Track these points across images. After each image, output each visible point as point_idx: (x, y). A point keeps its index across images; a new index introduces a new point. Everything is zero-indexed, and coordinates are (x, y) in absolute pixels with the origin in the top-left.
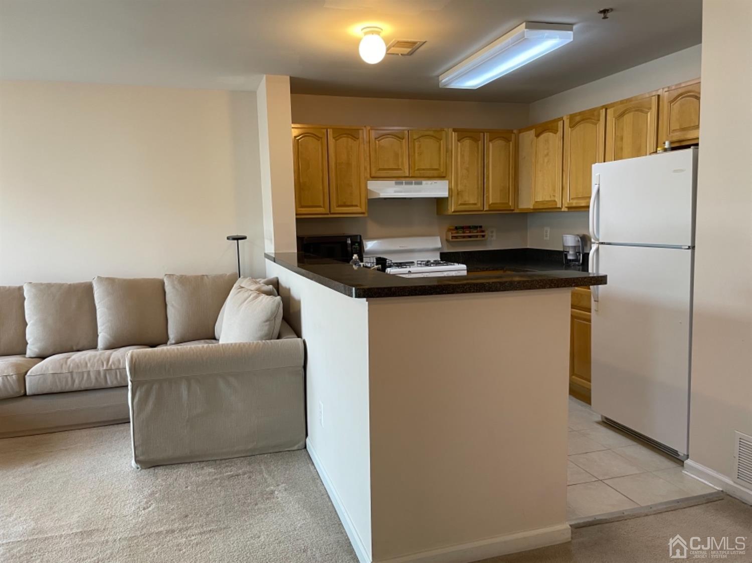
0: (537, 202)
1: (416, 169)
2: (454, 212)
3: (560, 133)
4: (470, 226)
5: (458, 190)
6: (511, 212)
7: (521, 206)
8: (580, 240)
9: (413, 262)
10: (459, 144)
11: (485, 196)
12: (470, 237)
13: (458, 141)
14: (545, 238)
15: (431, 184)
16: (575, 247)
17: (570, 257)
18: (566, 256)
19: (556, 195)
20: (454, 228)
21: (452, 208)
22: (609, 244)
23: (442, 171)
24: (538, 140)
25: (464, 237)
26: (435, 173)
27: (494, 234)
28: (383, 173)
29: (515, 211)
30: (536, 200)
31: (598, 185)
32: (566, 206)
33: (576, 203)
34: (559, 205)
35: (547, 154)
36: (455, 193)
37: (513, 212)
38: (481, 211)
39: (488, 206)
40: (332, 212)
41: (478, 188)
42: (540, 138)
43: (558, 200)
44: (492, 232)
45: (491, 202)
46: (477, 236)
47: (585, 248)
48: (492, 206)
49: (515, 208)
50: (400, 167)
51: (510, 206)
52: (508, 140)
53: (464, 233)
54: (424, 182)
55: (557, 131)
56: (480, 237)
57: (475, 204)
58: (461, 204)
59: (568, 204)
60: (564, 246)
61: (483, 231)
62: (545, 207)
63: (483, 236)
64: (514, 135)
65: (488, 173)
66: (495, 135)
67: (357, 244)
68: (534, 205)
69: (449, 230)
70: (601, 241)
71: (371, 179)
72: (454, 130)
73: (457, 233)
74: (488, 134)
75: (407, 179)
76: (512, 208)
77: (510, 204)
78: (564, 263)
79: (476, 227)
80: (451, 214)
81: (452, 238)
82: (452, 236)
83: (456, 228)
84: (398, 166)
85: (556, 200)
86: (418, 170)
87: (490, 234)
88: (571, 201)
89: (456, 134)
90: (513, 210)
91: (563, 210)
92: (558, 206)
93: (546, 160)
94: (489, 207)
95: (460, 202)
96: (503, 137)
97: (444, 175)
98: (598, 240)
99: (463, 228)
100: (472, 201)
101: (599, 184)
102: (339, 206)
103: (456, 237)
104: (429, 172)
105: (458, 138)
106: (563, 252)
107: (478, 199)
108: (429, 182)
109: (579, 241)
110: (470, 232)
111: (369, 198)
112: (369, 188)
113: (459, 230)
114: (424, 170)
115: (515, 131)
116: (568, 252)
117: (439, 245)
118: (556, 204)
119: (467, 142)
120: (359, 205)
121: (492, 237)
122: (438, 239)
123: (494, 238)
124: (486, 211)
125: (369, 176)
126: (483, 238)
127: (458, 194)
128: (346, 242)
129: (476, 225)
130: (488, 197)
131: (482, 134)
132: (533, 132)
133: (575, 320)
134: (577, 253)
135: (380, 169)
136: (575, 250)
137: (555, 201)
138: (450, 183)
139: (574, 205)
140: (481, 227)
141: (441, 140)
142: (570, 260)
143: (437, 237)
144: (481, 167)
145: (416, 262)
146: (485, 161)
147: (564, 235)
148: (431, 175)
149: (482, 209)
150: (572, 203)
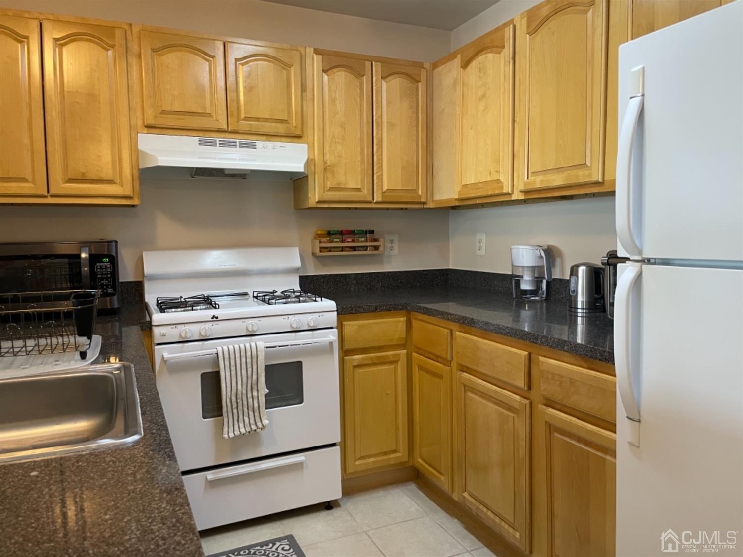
0: (465, 186)
1: (243, 116)
2: (318, 202)
3: (508, 51)
4: (354, 231)
5: (325, 163)
6: (421, 206)
7: (438, 197)
8: (543, 254)
9: (246, 294)
10: (326, 77)
11: (375, 177)
12: (354, 249)
13: (325, 71)
14: (478, 252)
15: (274, 148)
16: (533, 268)
17: (525, 287)
18: (518, 283)
19: (501, 170)
20: (326, 233)
21: (315, 195)
22: (666, 262)
23: (294, 125)
24: (466, 72)
25: (342, 249)
26: (281, 128)
27: (396, 245)
28: (171, 121)
29: (428, 206)
30: (464, 183)
31: (640, 98)
32: (522, 188)
33: (542, 181)
34: (507, 189)
35: (484, 96)
36: (319, 168)
37: (425, 206)
38: (370, 202)
39: (380, 195)
40: (53, 191)
41: (362, 161)
42: (469, 68)
43: (505, 179)
44: (392, 241)
45: (385, 189)
46: (365, 248)
47: (553, 270)
48: (387, 194)
49: (427, 199)
50: (208, 111)
51: (420, 196)
52: (415, 80)
53: (343, 241)
54: (259, 144)
55: (503, 47)
56: (370, 250)
57: (358, 190)
58: (332, 189)
59: (525, 184)
60: (513, 267)
61: (376, 240)
62: (480, 194)
63: (376, 248)
64: (425, 70)
65: (380, 136)
66: (391, 68)
67: (104, 260)
68: (459, 193)
69: (318, 236)
70: (647, 255)
71: (145, 130)
72: (317, 52)
73: (331, 242)
74: (380, 64)
75: (222, 135)
76: (423, 200)
77: (420, 193)
78: (514, 296)
79: (365, 233)
80: (315, 205)
81: (321, 252)
82: (321, 248)
83: (329, 234)
84: (205, 108)
85: (502, 180)
86: (246, 119)
87: (389, 245)
88: (531, 179)
89: (320, 57)
90: (424, 203)
91: (514, 197)
92: (505, 191)
93: (481, 108)
94: (383, 196)
95: (329, 185)
96: (406, 74)
97: (298, 133)
98: (640, 252)
99: (342, 233)
100: (352, 186)
101: (643, 95)
102: (71, 181)
103: (330, 249)
104: (268, 124)
105: (323, 66)
106: (512, 276)
107: (362, 181)
108: (270, 144)
109: (541, 257)
110: (353, 241)
111: (141, 167)
112: (140, 147)
113: (333, 236)
114: (258, 119)
115: (427, 65)
116: (522, 277)
117: (297, 263)
118: (502, 188)
119: (341, 76)
120: (118, 181)
121: (392, 249)
122: (296, 251)
123: (396, 252)
124: (377, 203)
125: (140, 123)
126: (376, 252)
127: (325, 169)
128: (79, 256)
129: (364, 229)
130: (381, 178)
131: (368, 64)
132: (457, 62)
133: (556, 434)
134: (538, 281)
135: (165, 112)
136: (535, 274)
137: (498, 181)
138: (311, 148)
139: (538, 186)
140: (372, 232)
141: (290, 66)
142: (525, 292)
143: (295, 248)
144: (367, 122)
145: (251, 294)
146: (375, 113)
147: (513, 247)
148: (272, 132)
149: (371, 199)
150: (534, 182)
